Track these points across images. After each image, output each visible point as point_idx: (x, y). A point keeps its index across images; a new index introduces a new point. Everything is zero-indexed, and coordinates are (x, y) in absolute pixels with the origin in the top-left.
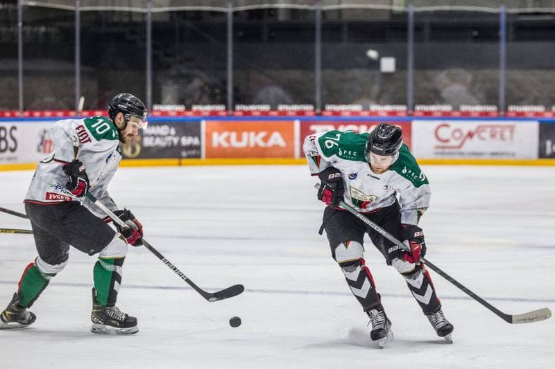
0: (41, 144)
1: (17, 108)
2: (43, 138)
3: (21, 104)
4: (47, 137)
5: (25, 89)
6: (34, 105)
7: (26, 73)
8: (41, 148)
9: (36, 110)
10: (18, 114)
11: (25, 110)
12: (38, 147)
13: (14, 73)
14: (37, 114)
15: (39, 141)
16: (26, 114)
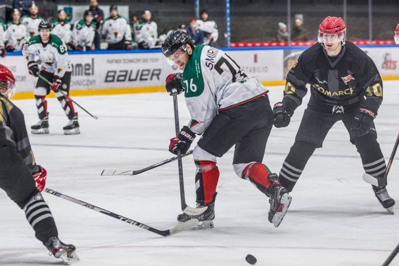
0: (385, 63)
1: (368, 38)
2: (385, 58)
3: (371, 36)
4: (388, 58)
5: (374, 25)
6: (380, 36)
7: (374, 14)
8: (385, 65)
9: (381, 40)
10: (369, 42)
11: (373, 39)
12: (383, 65)
13: (366, 15)
14: (382, 42)
15: (383, 60)
16: (374, 42)
